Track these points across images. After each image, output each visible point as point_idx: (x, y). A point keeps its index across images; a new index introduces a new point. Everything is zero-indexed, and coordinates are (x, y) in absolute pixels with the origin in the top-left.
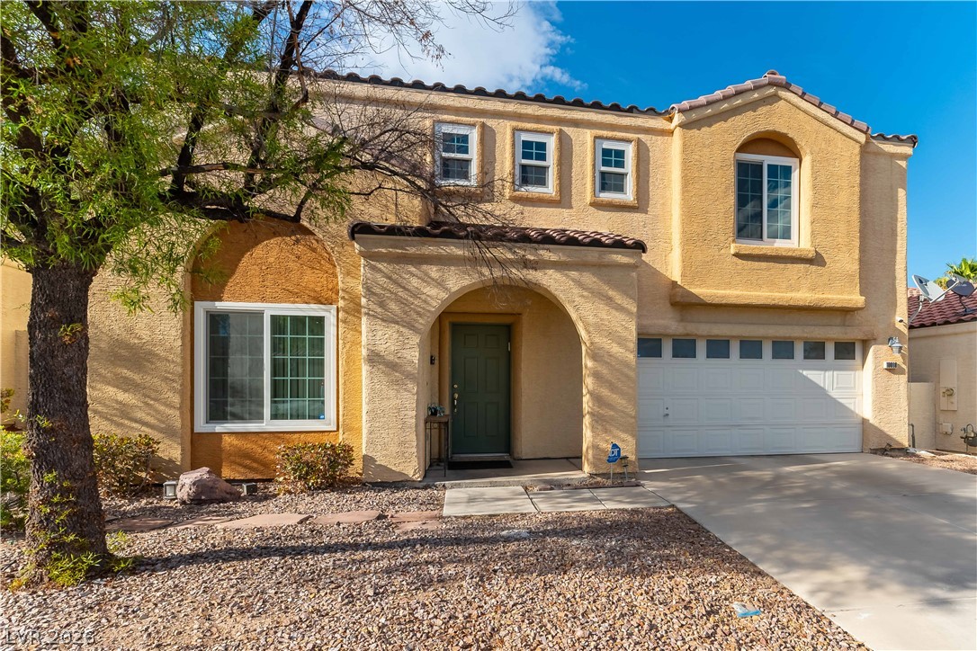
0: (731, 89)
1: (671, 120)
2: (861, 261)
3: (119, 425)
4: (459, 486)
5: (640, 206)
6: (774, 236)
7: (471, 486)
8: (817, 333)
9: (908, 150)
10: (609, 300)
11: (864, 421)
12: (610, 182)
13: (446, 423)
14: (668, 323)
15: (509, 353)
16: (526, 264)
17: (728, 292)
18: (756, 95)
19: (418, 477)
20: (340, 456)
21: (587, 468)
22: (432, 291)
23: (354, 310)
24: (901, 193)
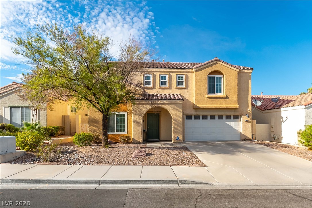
0: (206, 62)
1: (193, 69)
2: (238, 97)
3: (93, 133)
4: (149, 144)
5: (186, 88)
6: (217, 92)
7: (151, 144)
8: (228, 114)
9: (251, 71)
10: (177, 110)
11: (241, 133)
12: (180, 83)
13: (146, 133)
14: (192, 112)
15: (159, 119)
16: (161, 104)
17: (205, 106)
18: (212, 63)
19: (142, 142)
20: (129, 138)
21: (173, 141)
22: (144, 109)
23: (131, 113)
24: (250, 81)
